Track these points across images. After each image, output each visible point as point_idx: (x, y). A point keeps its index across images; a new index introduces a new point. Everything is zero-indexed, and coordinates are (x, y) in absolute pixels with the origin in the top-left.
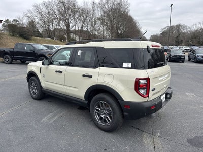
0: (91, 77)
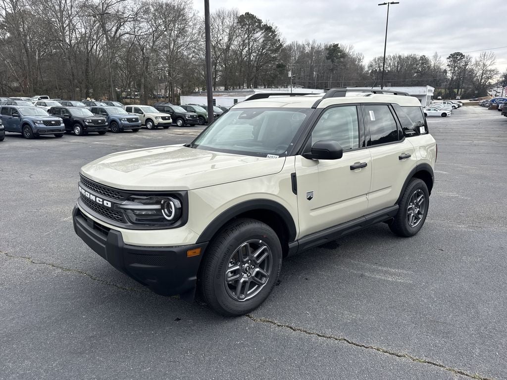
0: (409, 156)
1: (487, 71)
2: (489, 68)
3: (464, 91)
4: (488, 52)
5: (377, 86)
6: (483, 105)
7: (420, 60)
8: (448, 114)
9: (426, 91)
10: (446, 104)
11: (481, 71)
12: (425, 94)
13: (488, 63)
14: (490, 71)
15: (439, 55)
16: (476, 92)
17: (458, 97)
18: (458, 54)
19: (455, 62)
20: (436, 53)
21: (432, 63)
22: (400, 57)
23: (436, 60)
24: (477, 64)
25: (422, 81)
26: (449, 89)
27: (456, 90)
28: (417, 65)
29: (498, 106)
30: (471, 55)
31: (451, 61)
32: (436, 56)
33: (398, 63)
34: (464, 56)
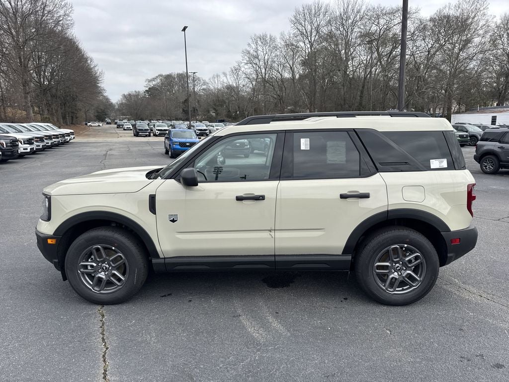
0: (366, 196)
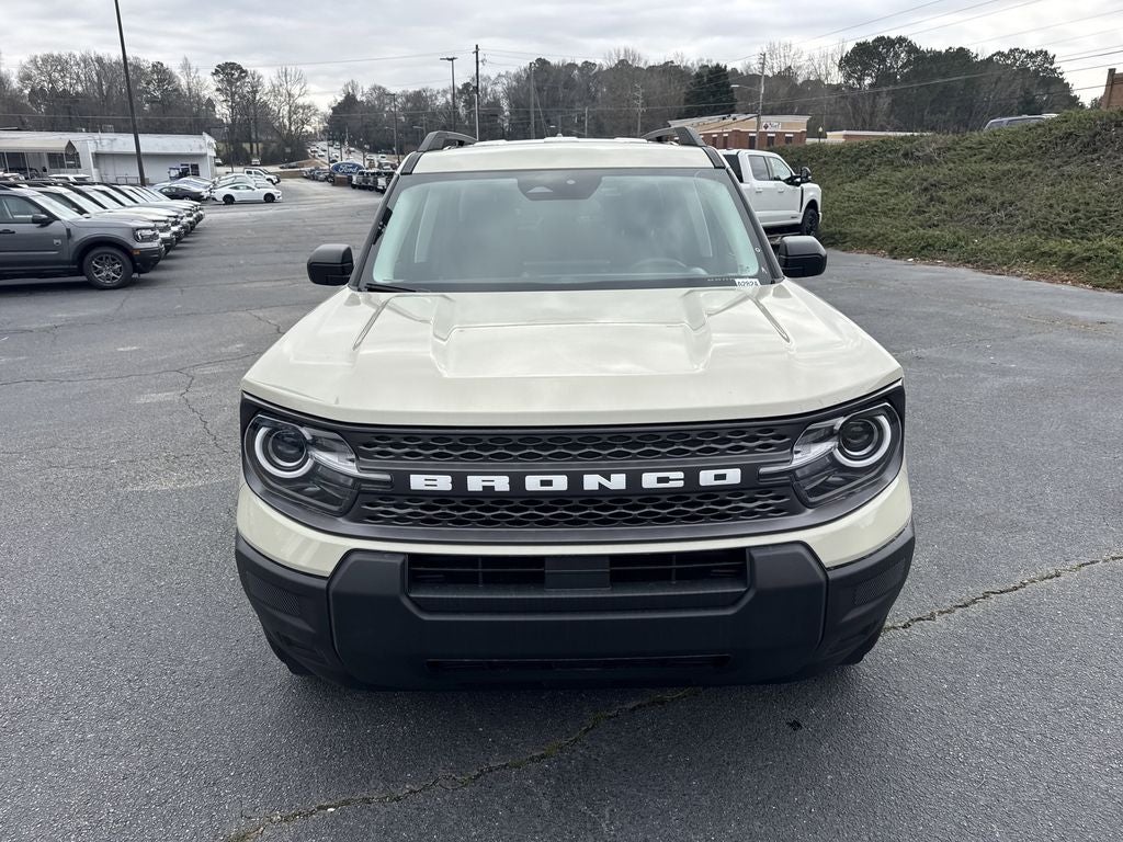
1: (297, 107)
2: (300, 101)
3: (264, 148)
4: (291, 70)
5: (75, 131)
6: (312, 177)
7: (152, 73)
8: (276, 196)
9: (203, 145)
10: (253, 175)
11: (287, 108)
12: (203, 151)
13: (295, 90)
14: (303, 107)
15: (194, 64)
16: (288, 150)
17: (255, 161)
18: (233, 66)
19: (230, 83)
20: (186, 59)
21: (183, 83)
22: (99, 60)
23: (188, 75)
24: (275, 92)
25: (170, 122)
26: (232, 142)
27: (246, 146)
28: (148, 84)
29: (350, 179)
30: (261, 71)
31: (222, 80)
32: (186, 66)
33: (97, 75)
34: (245, 72)
